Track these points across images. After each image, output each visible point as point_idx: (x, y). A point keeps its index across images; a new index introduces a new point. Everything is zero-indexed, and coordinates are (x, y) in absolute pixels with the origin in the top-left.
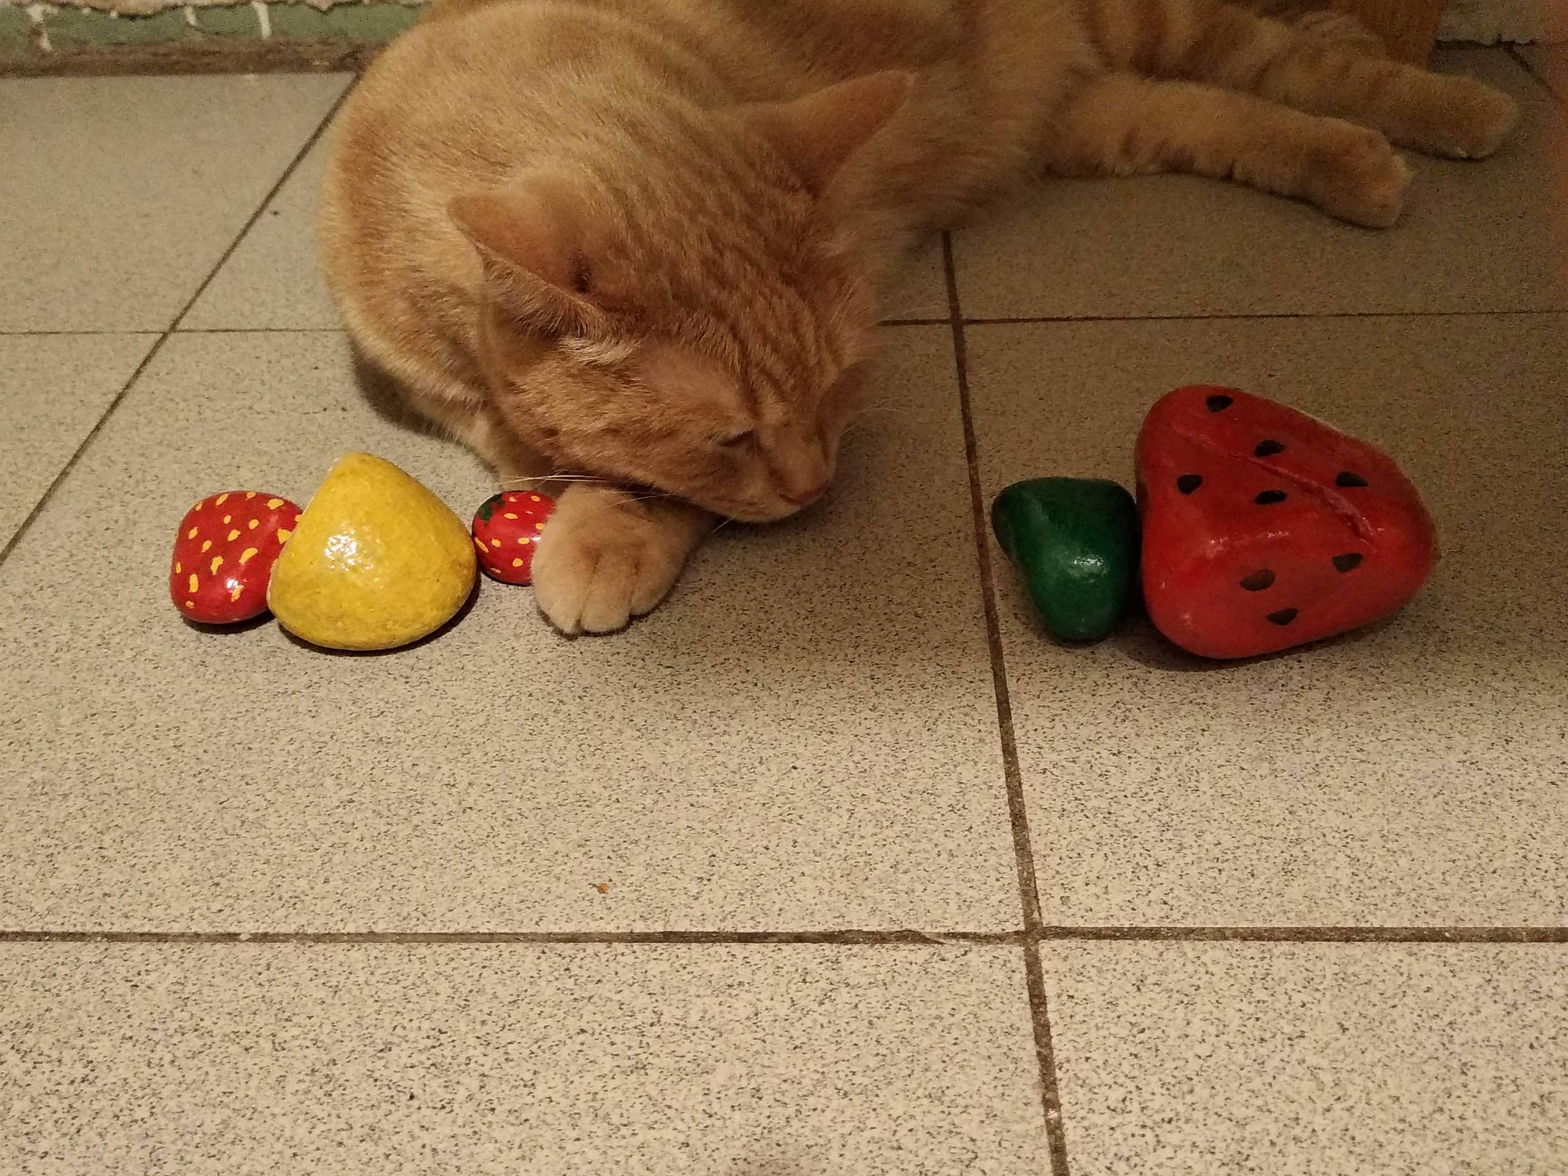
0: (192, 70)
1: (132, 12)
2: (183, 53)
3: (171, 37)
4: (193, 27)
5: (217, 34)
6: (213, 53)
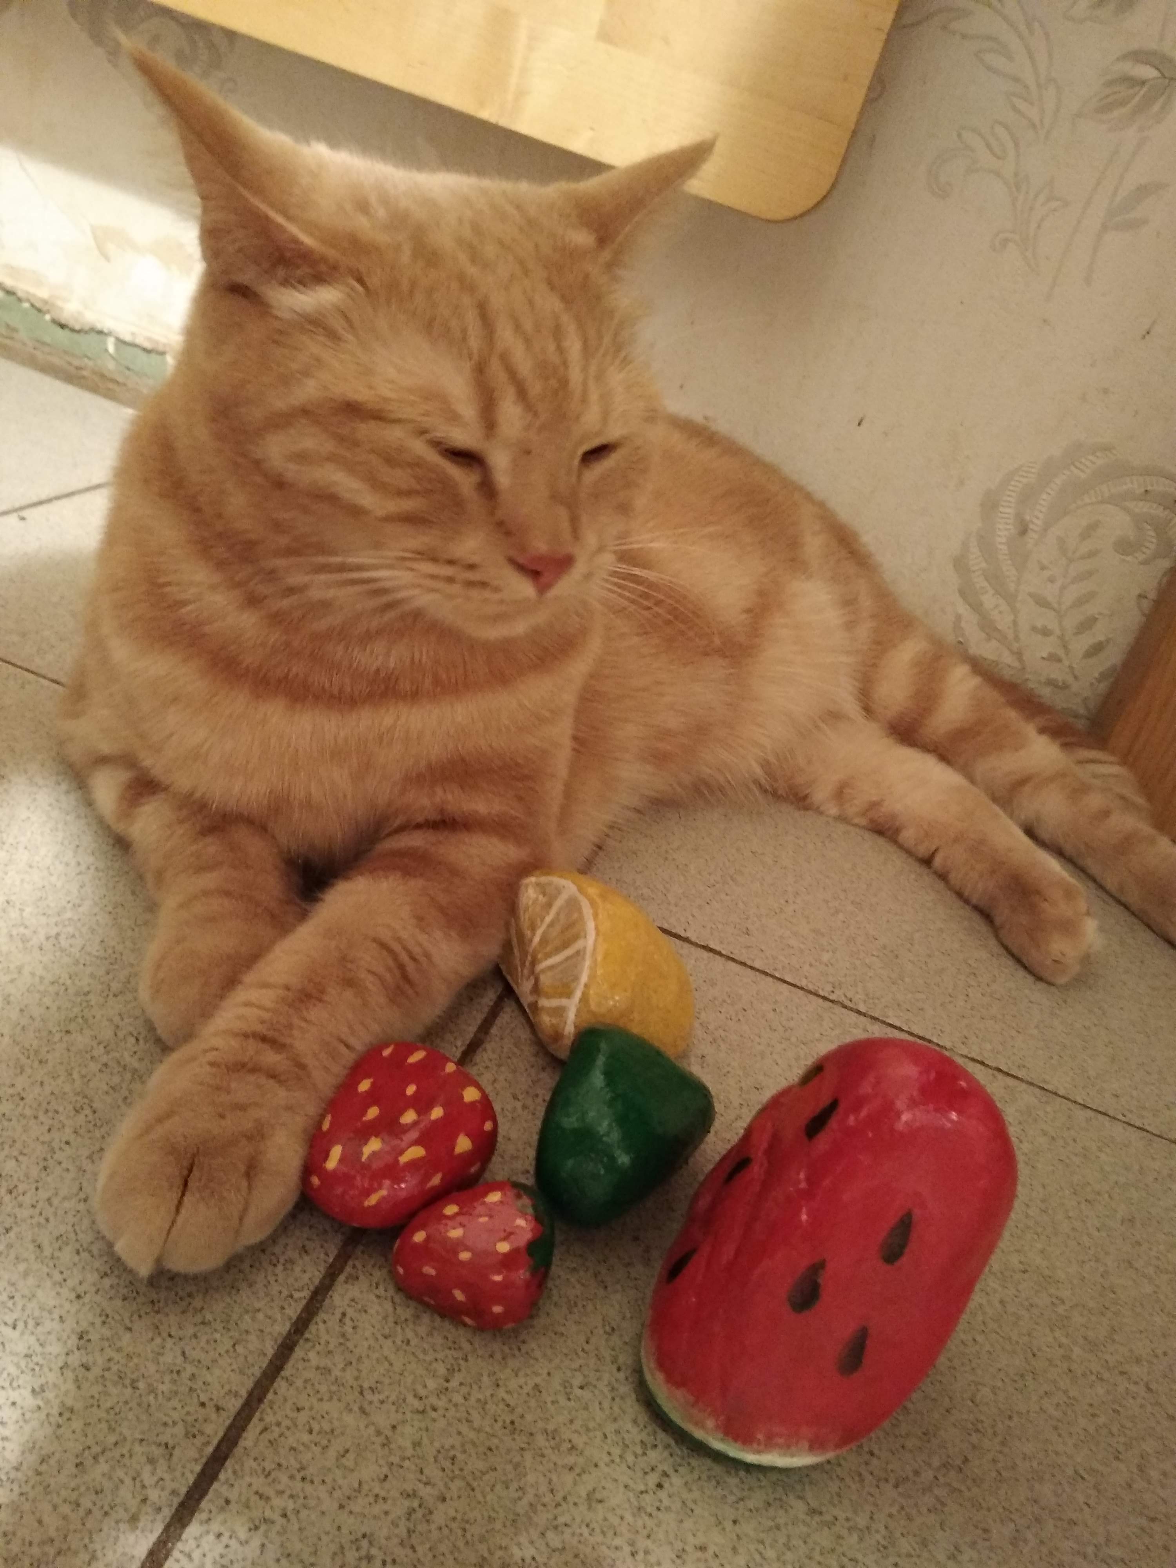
0: (94, 389)
1: (63, 322)
2: (94, 372)
3: (89, 354)
4: (110, 355)
5: (128, 369)
6: (118, 383)
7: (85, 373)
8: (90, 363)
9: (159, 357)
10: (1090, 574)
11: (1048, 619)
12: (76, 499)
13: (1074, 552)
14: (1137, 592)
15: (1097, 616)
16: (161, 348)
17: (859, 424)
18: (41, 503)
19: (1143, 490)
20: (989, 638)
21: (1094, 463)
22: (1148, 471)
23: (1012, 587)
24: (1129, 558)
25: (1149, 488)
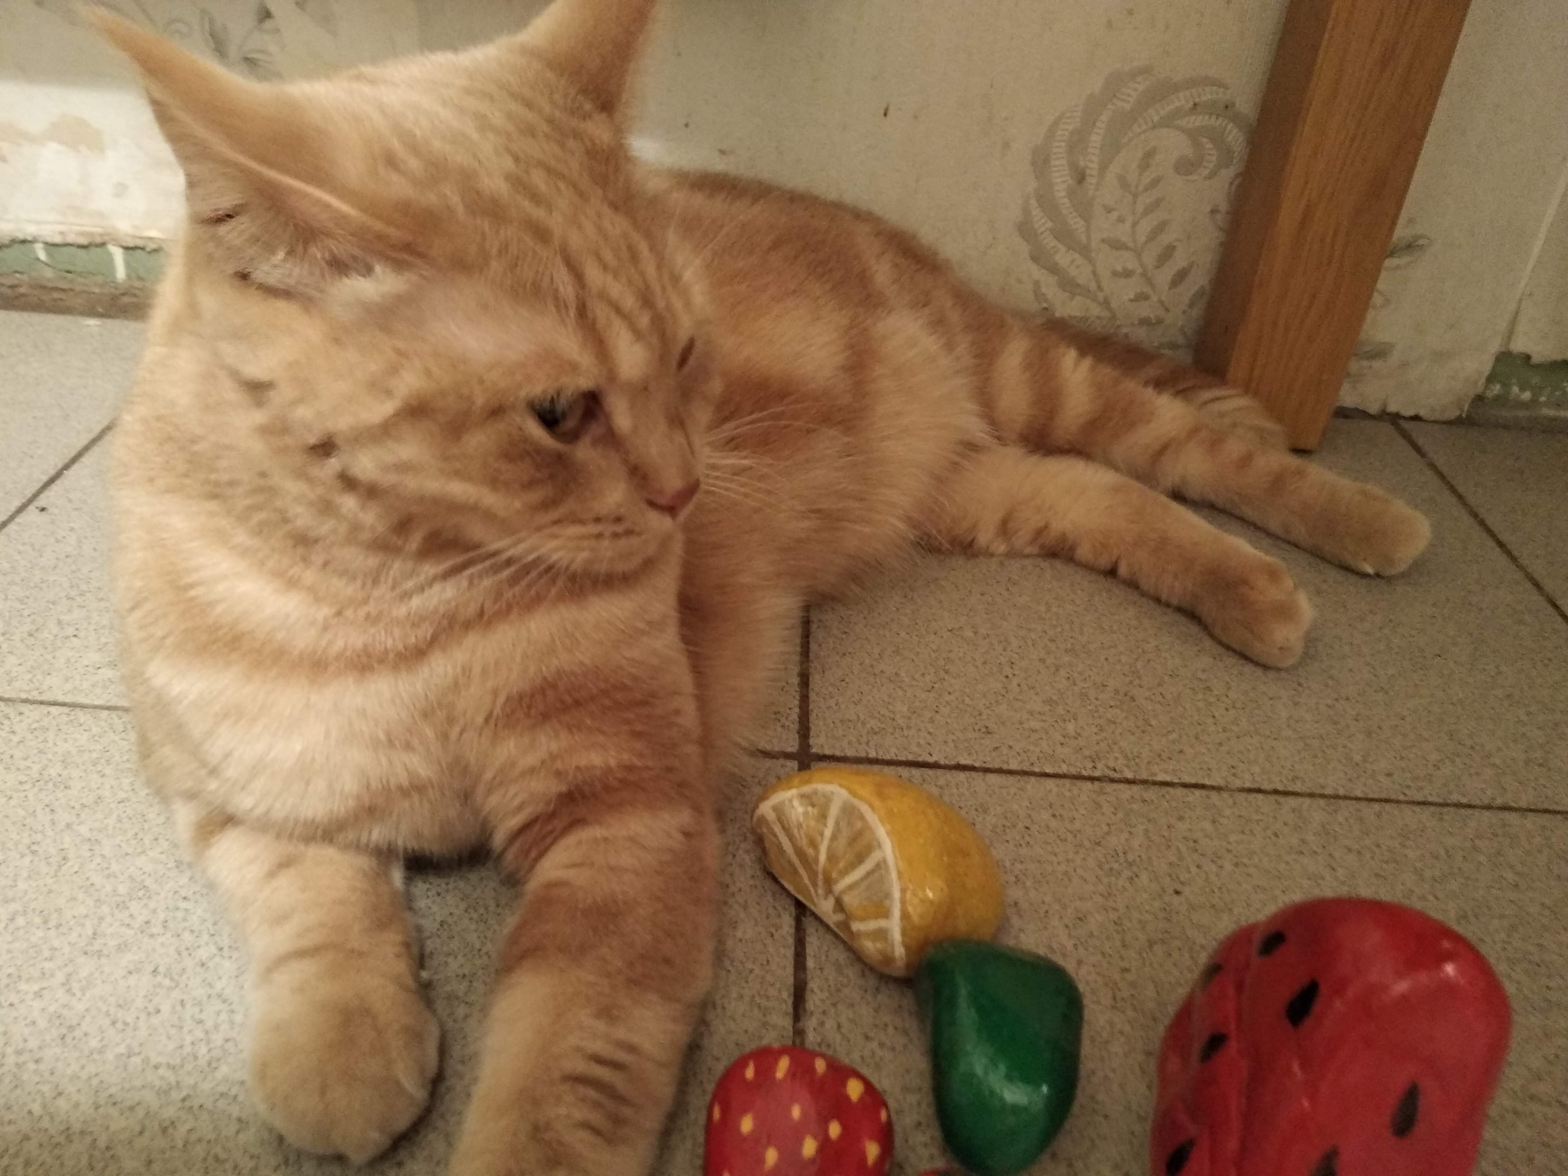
0: (38, 307)
2: (31, 286)
3: (19, 269)
4: (42, 262)
5: (68, 272)
6: (63, 290)
7: (22, 290)
8: (25, 277)
9: (99, 250)
10: (1158, 203)
11: (1128, 261)
12: (86, 460)
13: (1137, 187)
14: (1208, 209)
15: (1174, 244)
16: (98, 240)
17: (885, 115)
18: (52, 481)
19: (1191, 104)
20: (1073, 295)
21: (1135, 90)
22: (1191, 83)
23: (1084, 239)
24: (1195, 177)
25: (1197, 100)
